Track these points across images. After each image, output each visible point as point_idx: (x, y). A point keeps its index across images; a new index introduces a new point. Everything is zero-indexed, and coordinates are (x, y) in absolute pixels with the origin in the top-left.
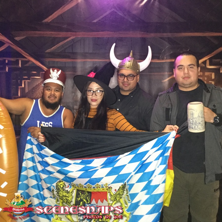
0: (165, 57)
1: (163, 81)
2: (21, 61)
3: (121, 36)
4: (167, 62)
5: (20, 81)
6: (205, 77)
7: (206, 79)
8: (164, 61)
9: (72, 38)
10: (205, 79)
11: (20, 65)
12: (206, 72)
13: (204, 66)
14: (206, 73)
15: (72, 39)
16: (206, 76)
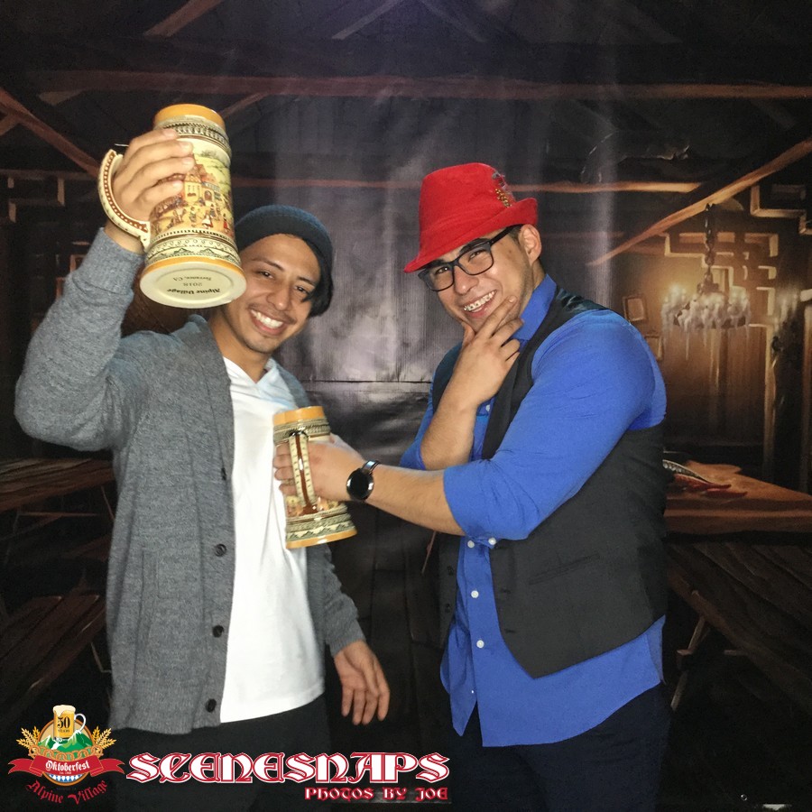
0: (600, 175)
1: (590, 264)
2: (65, 182)
3: (438, 95)
4: (609, 192)
5: (60, 258)
6: (746, 250)
7: (747, 258)
8: (595, 190)
9: (255, 97)
10: (744, 256)
11: (61, 199)
12: (748, 232)
13: (742, 208)
14: (747, 235)
15: (256, 103)
16: (748, 245)
